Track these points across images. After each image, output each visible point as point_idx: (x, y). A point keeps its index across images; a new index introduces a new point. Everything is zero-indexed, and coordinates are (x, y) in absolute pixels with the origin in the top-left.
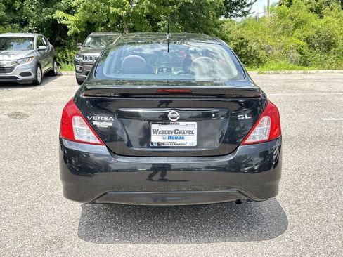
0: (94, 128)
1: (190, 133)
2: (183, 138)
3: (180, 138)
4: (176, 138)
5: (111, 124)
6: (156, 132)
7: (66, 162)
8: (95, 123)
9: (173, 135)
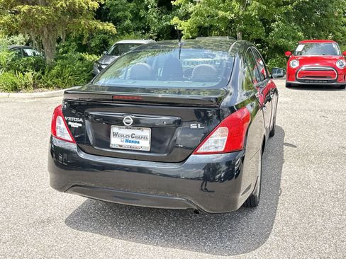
0: (69, 127)
1: (145, 138)
2: (138, 142)
3: (136, 142)
4: (133, 142)
5: (80, 125)
6: (115, 134)
7: (52, 156)
8: (70, 123)
9: (130, 139)
